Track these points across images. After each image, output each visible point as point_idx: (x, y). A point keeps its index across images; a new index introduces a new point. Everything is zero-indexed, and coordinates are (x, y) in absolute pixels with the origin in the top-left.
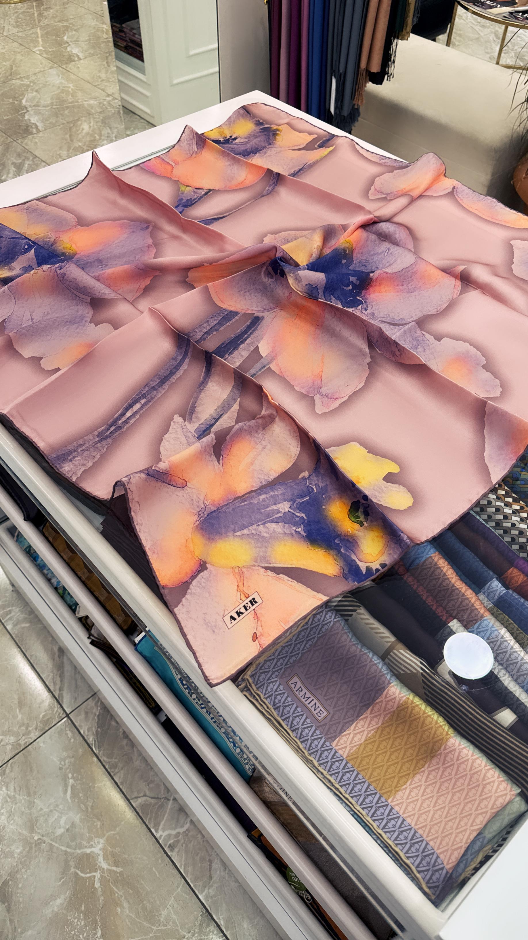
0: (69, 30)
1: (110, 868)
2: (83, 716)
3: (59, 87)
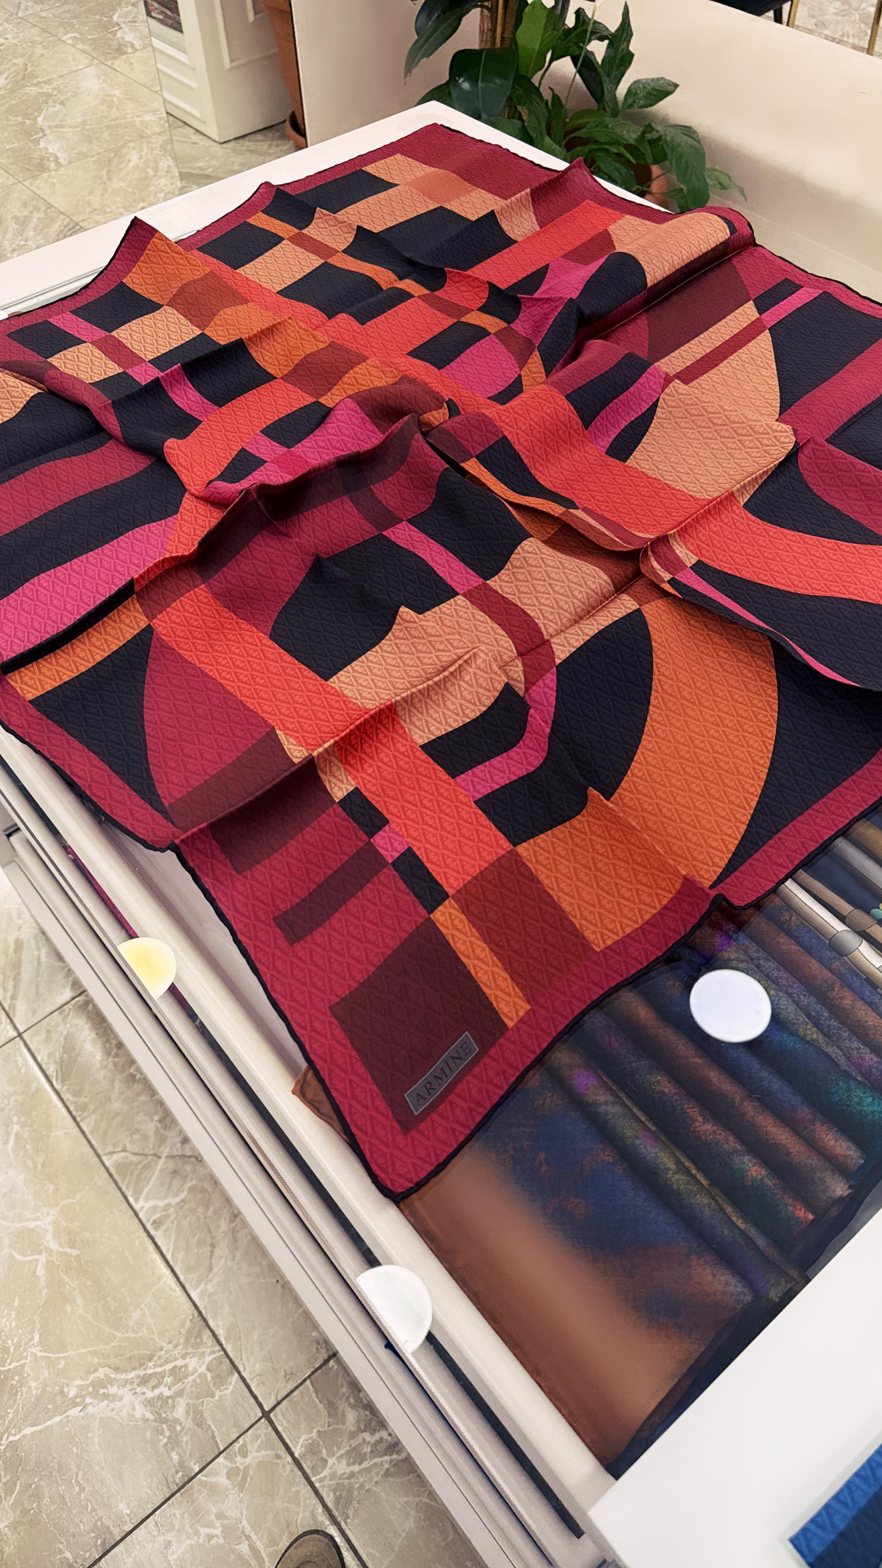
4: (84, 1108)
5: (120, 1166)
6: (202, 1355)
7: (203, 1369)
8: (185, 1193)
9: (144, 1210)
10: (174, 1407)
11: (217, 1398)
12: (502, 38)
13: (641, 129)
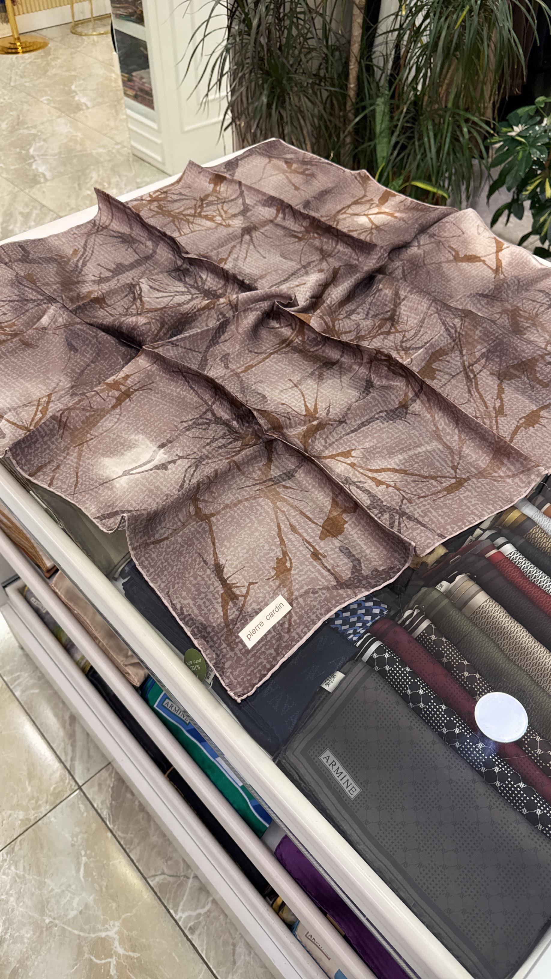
0: (77, 79)
1: (127, 954)
2: (96, 788)
3: (67, 136)
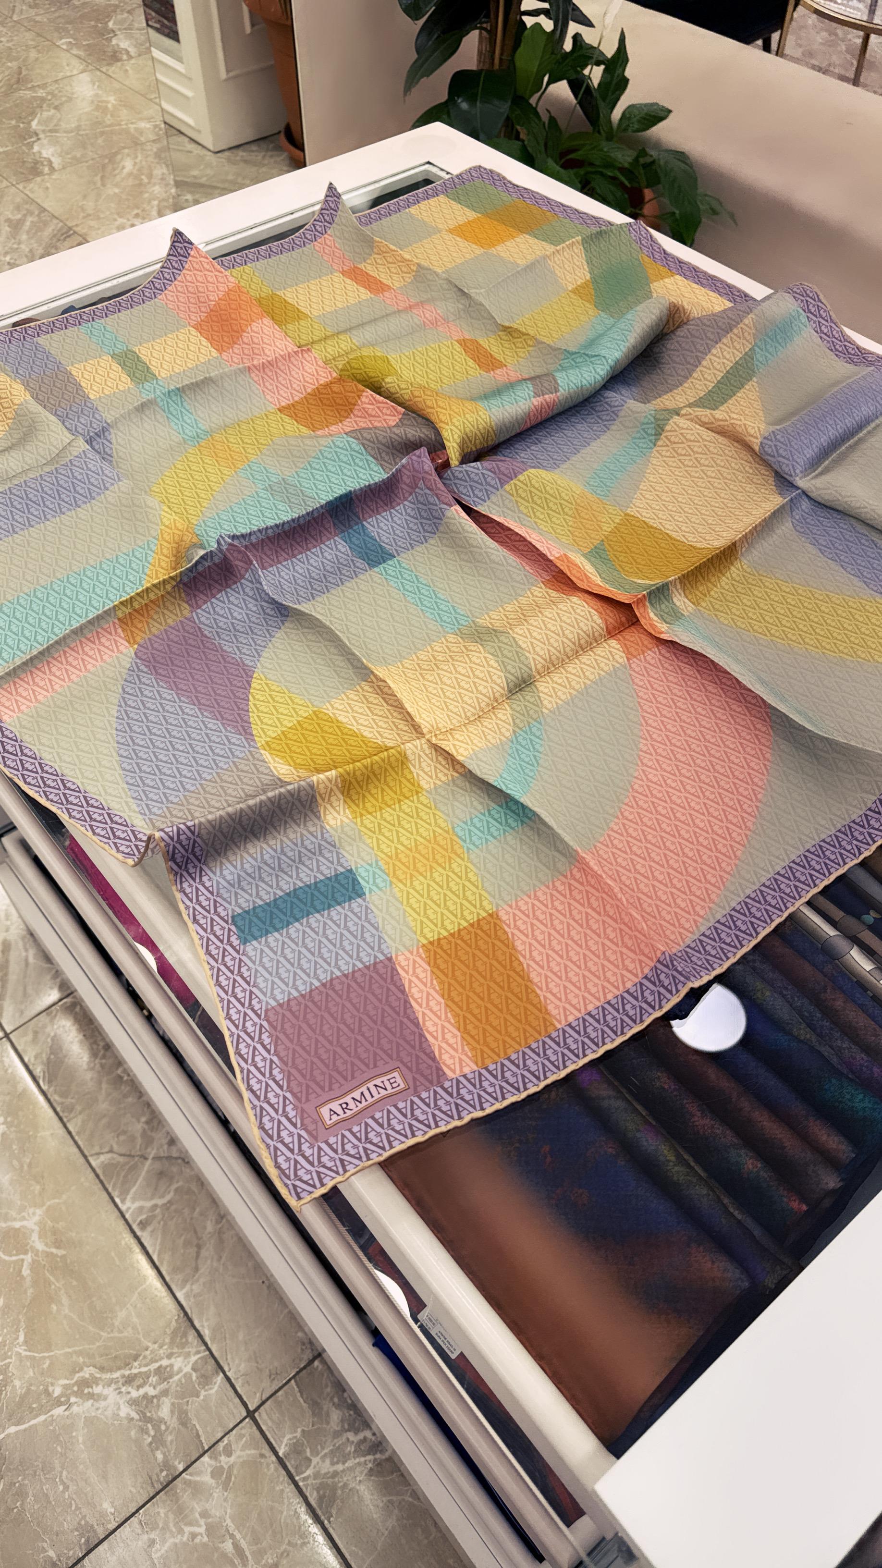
4: (70, 1109)
5: (106, 1167)
6: (188, 1355)
7: (188, 1369)
8: (172, 1194)
9: (130, 1211)
10: (158, 1406)
11: (202, 1397)
12: (501, 60)
13: (635, 154)
